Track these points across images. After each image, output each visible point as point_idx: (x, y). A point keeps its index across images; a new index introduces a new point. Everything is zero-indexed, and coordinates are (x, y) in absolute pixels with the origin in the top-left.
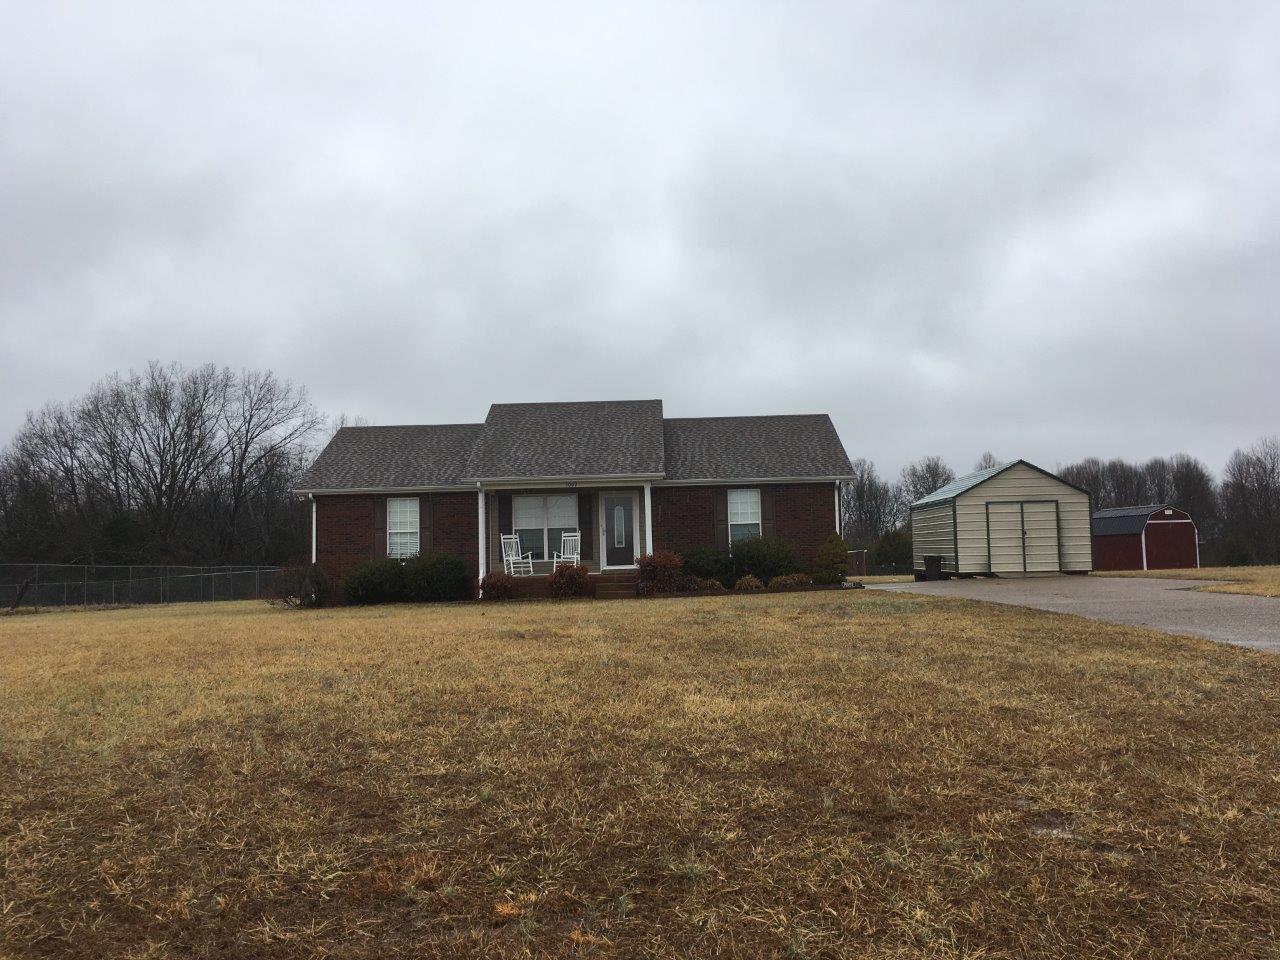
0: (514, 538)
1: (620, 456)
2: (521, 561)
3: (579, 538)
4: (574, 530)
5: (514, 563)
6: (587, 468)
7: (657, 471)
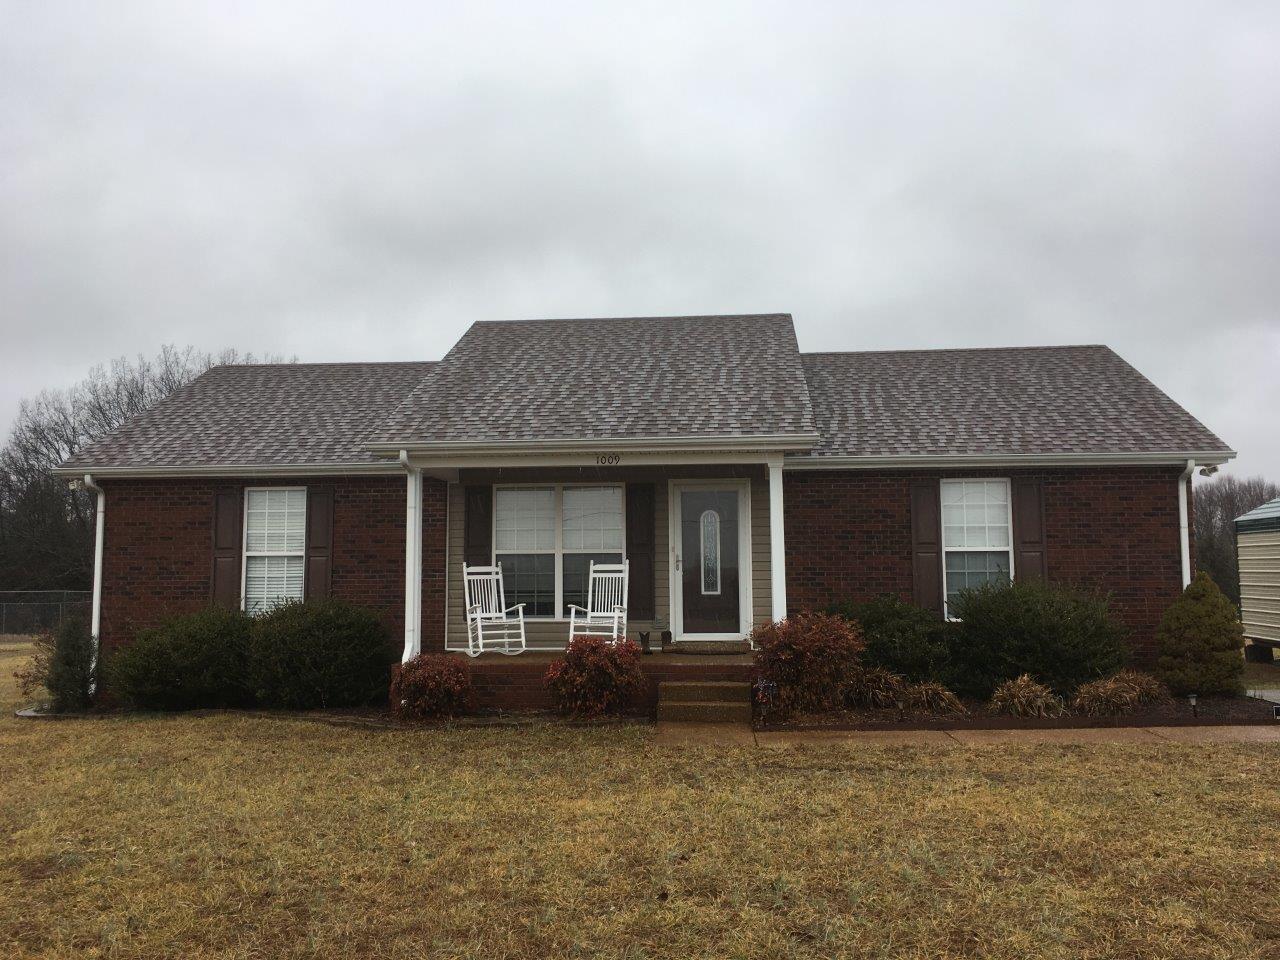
0: (494, 573)
1: (715, 400)
2: (505, 620)
3: (626, 576)
4: (615, 558)
5: (484, 628)
6: (642, 424)
7: (799, 428)
